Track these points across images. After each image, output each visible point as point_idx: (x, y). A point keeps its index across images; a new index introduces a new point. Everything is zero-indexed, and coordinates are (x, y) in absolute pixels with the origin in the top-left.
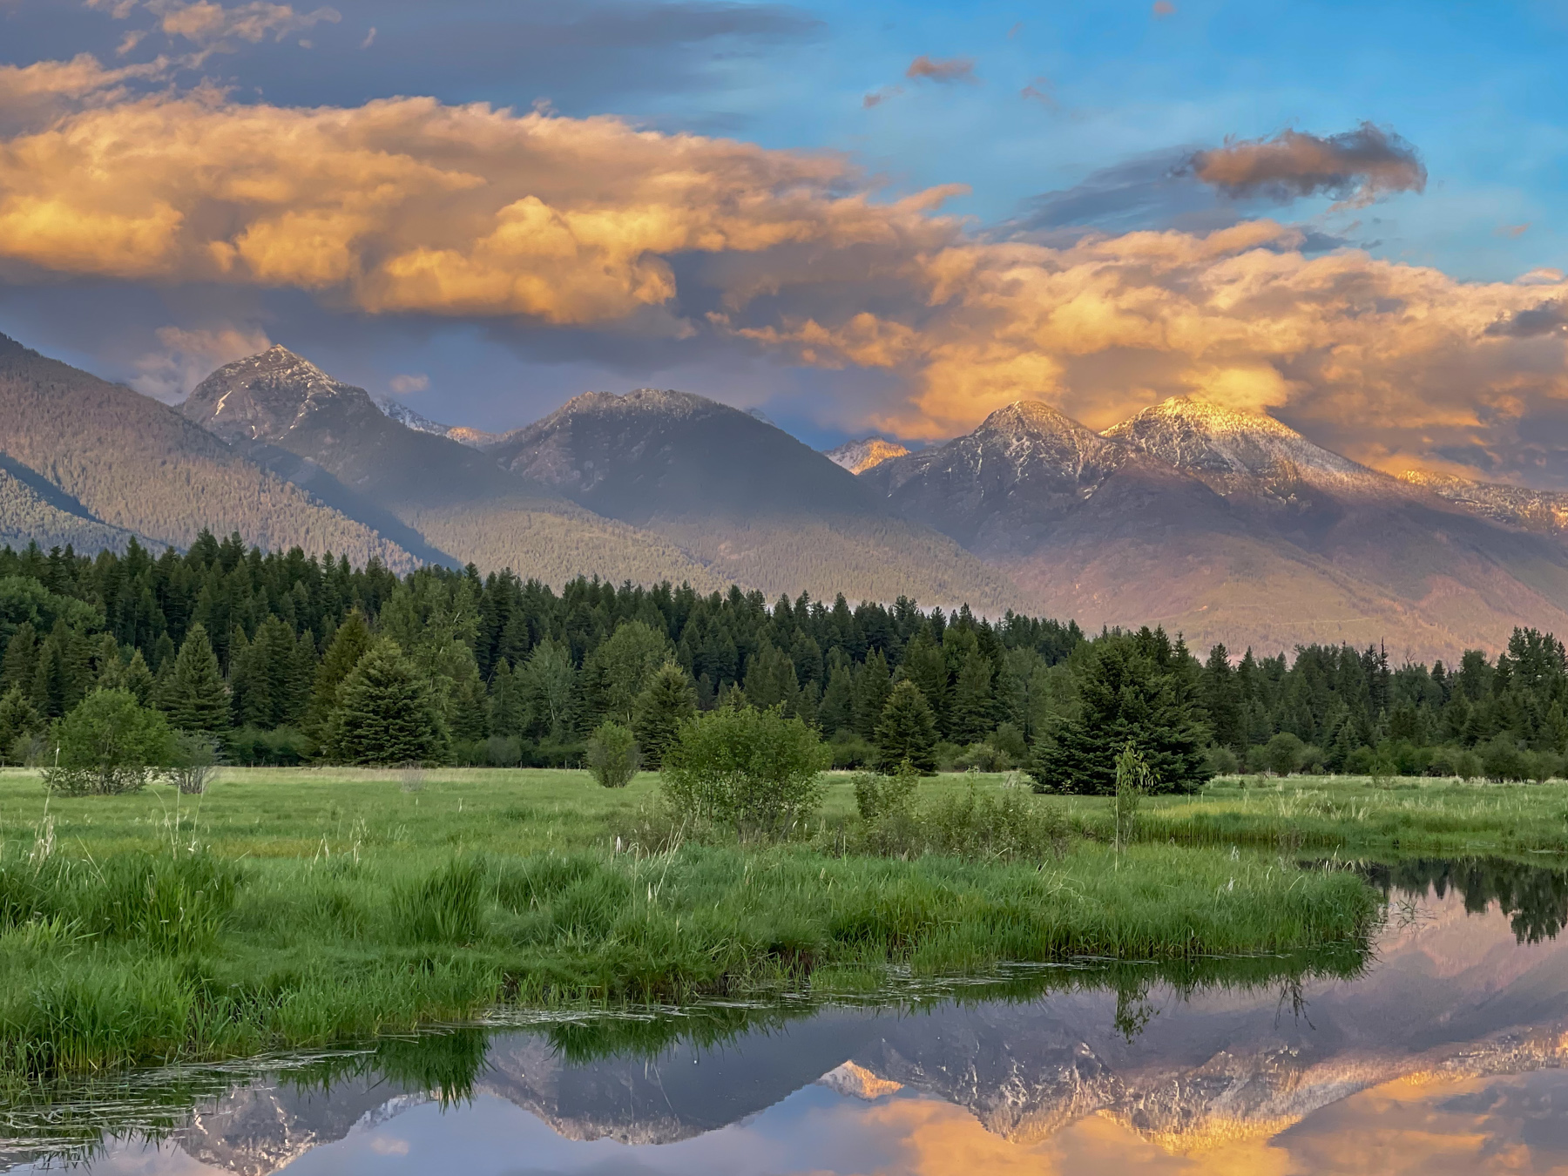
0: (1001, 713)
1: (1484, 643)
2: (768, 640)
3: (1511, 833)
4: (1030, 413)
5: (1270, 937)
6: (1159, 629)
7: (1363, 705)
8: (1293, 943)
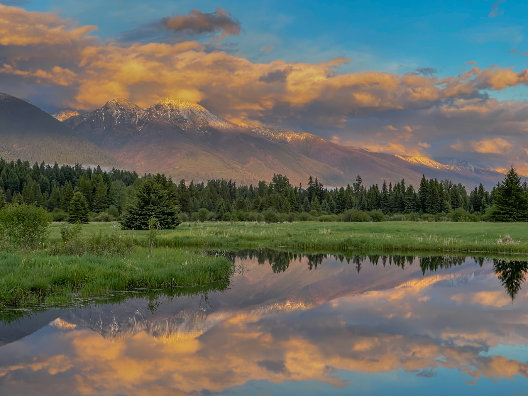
0: (110, 202)
1: (265, 179)
2: (31, 178)
3: (273, 241)
4: (121, 102)
5: (198, 279)
6: (163, 174)
7: (228, 199)
8: (206, 281)
